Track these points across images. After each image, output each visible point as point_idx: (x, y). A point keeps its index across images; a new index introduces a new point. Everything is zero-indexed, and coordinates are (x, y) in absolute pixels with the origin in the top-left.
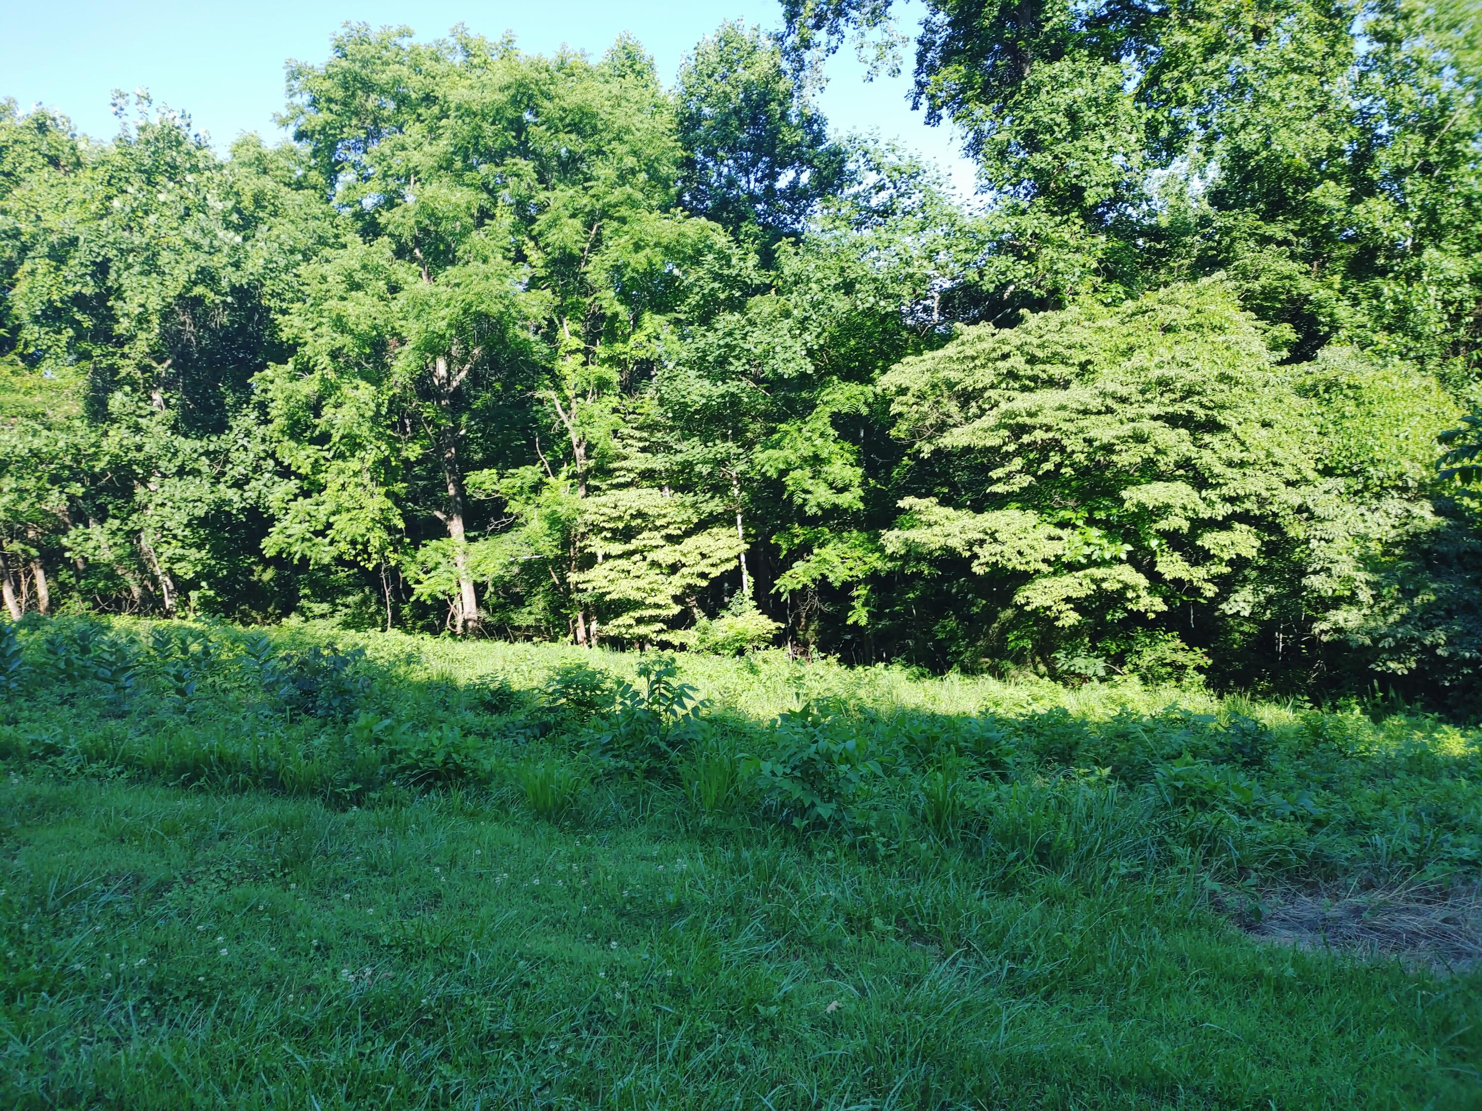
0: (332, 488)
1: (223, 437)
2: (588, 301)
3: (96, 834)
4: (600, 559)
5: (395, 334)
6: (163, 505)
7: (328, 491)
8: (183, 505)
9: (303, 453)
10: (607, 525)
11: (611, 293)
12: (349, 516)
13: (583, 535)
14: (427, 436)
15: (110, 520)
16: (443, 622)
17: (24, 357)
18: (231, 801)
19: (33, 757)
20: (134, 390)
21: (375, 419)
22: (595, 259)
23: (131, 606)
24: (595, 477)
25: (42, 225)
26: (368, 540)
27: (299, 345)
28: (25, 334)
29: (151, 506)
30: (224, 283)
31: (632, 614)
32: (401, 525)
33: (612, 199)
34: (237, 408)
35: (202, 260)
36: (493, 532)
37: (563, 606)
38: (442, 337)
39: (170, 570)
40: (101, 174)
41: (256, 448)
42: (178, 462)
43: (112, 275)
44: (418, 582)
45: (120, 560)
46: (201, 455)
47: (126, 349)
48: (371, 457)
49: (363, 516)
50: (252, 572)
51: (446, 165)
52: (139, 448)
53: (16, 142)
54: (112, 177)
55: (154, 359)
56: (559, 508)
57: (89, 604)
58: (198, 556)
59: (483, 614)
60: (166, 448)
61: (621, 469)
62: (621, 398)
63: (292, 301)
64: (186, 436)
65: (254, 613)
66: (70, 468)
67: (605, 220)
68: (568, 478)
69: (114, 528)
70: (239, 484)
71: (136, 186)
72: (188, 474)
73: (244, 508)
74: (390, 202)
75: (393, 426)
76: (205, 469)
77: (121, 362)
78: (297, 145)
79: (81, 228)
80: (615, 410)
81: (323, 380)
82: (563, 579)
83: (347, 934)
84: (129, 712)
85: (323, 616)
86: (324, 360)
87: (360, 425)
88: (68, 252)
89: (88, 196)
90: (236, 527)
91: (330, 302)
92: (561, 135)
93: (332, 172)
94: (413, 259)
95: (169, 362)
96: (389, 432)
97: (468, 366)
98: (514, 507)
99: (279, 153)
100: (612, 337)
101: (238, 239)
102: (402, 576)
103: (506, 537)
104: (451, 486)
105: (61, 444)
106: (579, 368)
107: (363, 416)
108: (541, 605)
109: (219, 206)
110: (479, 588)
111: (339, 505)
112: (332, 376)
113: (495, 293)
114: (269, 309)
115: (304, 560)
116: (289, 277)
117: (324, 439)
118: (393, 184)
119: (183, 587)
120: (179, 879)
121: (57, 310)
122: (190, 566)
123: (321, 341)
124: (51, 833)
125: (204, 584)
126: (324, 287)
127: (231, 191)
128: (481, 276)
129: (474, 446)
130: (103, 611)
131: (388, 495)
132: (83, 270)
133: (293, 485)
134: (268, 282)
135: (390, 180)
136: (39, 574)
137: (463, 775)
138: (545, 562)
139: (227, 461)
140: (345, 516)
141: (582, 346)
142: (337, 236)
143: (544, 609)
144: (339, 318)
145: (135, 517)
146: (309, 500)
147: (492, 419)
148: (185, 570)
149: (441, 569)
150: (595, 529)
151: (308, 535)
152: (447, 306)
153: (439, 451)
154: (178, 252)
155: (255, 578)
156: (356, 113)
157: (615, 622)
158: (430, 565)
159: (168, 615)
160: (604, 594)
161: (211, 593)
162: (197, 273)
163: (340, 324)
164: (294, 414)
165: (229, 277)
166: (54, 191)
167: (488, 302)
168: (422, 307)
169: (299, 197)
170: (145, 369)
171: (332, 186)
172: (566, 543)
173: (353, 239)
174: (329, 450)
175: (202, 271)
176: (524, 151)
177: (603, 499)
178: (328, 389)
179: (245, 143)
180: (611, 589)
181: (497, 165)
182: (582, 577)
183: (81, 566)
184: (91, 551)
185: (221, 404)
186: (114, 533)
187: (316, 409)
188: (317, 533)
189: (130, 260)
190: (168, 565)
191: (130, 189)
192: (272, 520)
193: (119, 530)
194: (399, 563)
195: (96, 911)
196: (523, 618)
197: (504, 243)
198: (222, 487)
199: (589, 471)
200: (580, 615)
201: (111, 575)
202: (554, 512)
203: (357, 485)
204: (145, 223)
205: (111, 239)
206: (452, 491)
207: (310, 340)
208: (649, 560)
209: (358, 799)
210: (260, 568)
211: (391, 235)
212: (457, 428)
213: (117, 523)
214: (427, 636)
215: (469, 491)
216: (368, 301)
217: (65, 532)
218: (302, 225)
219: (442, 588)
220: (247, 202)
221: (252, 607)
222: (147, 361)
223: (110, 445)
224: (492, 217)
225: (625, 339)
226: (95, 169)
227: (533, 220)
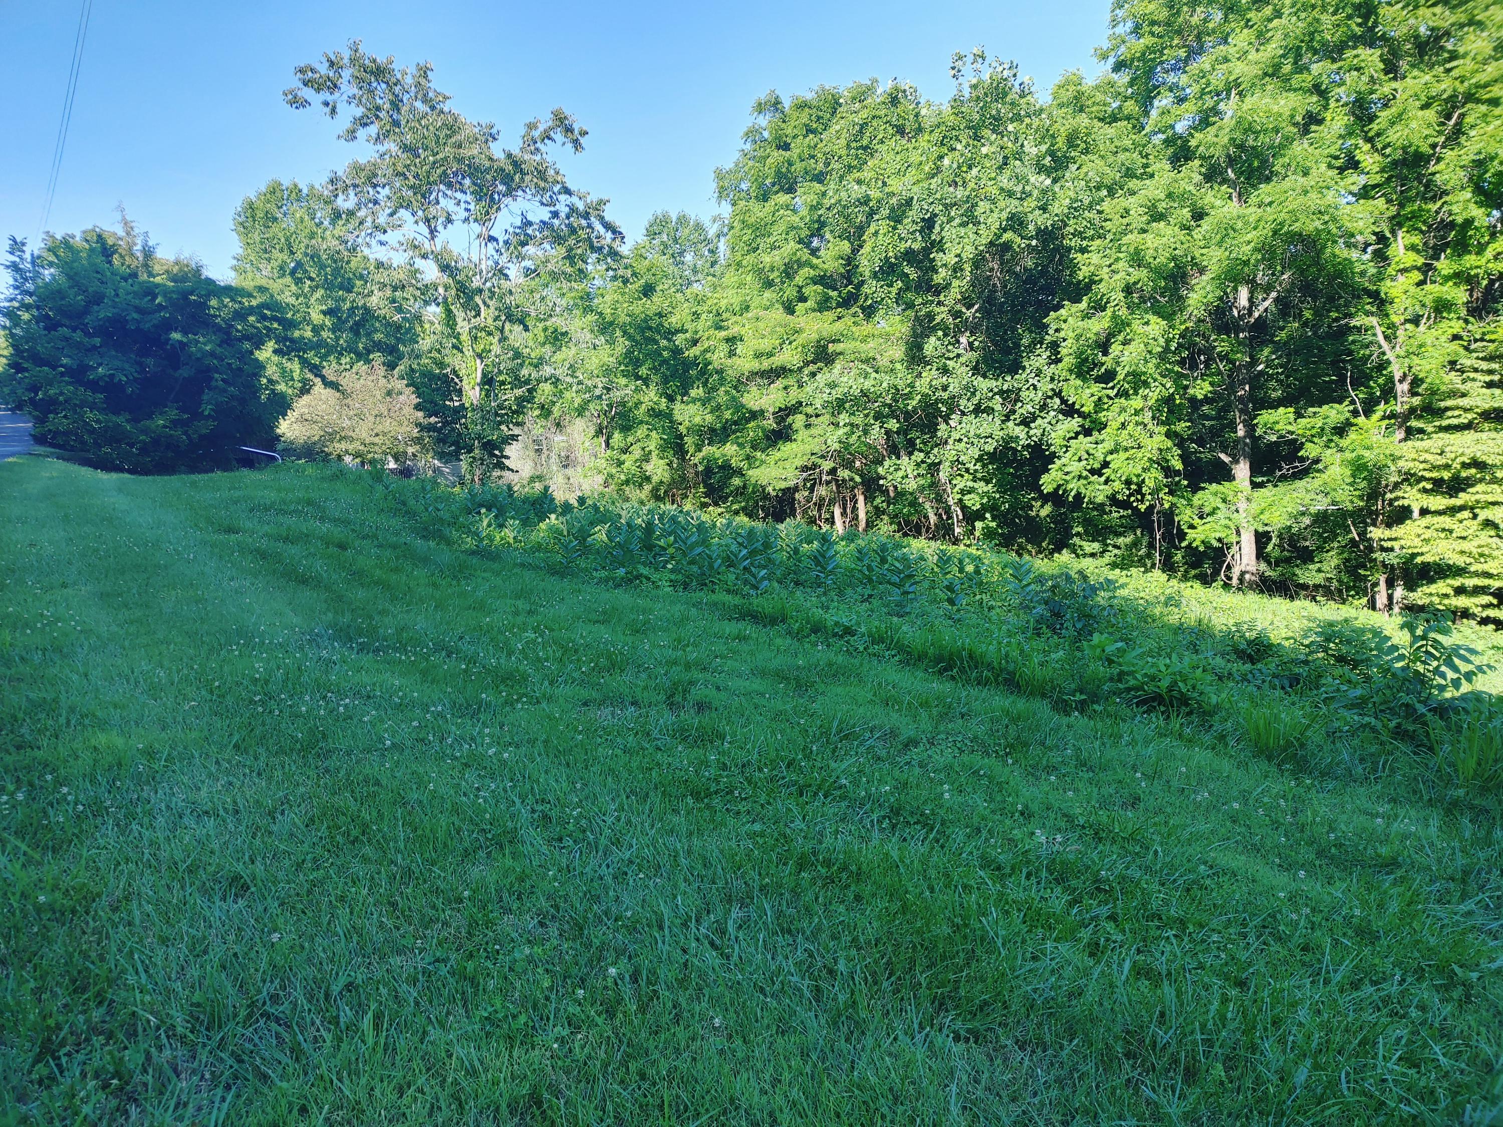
0: (1114, 425)
1: (1017, 377)
2: (1433, 207)
3: (870, 696)
4: (1416, 514)
5: (1194, 263)
6: (960, 440)
7: (1108, 430)
8: (976, 441)
9: (1088, 391)
10: (1428, 475)
11: (1468, 194)
12: (1127, 455)
13: (1396, 486)
14: (1220, 373)
15: (916, 453)
16: (1216, 573)
17: (862, 308)
18: (974, 692)
19: (835, 635)
20: (946, 335)
21: (1163, 356)
22: (1449, 155)
23: (927, 532)
24: (1420, 417)
25: (887, 190)
26: (1143, 481)
27: (1095, 282)
28: (866, 289)
29: (951, 441)
30: (1031, 227)
31: (1449, 581)
32: (1178, 465)
33: (1482, 78)
34: (1031, 348)
35: (1013, 205)
36: (1284, 478)
37: (1364, 567)
38: (1246, 263)
39: (960, 500)
40: (936, 136)
41: (1045, 387)
42: (975, 401)
43: (937, 229)
44: (1192, 527)
45: (922, 489)
46: (995, 394)
47: (942, 298)
48: (1154, 394)
49: (1140, 455)
50: (1031, 508)
51: (1273, 72)
52: (945, 388)
53: (874, 117)
54: (944, 137)
55: (964, 305)
56: (1366, 453)
57: (894, 527)
58: (985, 489)
59: (1263, 566)
60: (967, 388)
61: (1457, 408)
62: (1466, 322)
63: (1092, 239)
64: (984, 376)
65: (1029, 547)
66: (890, 406)
67: (1469, 106)
68: (1384, 418)
69: (919, 460)
70: (1026, 422)
71: (964, 142)
72: (983, 412)
73: (1029, 445)
74: (1205, 121)
75: (1182, 363)
76: (998, 407)
77: (937, 310)
78: (1115, 76)
79: (915, 189)
80: (1456, 337)
81: (1114, 317)
82: (1363, 534)
83: (1048, 809)
84: (910, 613)
85: (1093, 555)
86: (1118, 296)
87: (1146, 361)
88: (904, 212)
89: (924, 158)
90: (1021, 463)
91: (1130, 236)
92: (1421, 11)
93: (1146, 100)
94: (1225, 181)
95: (976, 307)
96: (1177, 368)
97: (1274, 295)
98: (1310, 451)
99: (1097, 88)
100: (1462, 247)
101: (1048, 182)
102: (1176, 519)
103: (1300, 484)
104: (1241, 426)
105: (885, 385)
106: (1413, 289)
107: (1150, 352)
108: (1334, 562)
109: (1034, 151)
110: (1262, 539)
111: (1117, 444)
112: (1123, 312)
113: (1313, 208)
114: (1069, 249)
115: (1079, 497)
116: (1092, 215)
117: (1108, 377)
118: (1209, 103)
119: (971, 517)
120: (925, 740)
121: (892, 266)
122: (977, 499)
123: (1117, 277)
124: (839, 690)
125: (988, 515)
126: (1125, 221)
127: (1047, 135)
128: (1299, 190)
129: (1273, 383)
130: (905, 535)
131: (1168, 435)
132: (915, 227)
133: (1074, 423)
134: (1072, 222)
135: (1207, 97)
136: (861, 499)
137: (1187, 705)
138: (1343, 514)
139: (1017, 400)
140: (1123, 455)
141: (1421, 261)
142: (1146, 166)
143: (1337, 567)
144: (1137, 251)
145: (936, 450)
146: (1089, 439)
147: (1296, 352)
148: (973, 502)
149: (1220, 514)
150: (1410, 478)
151: (1085, 473)
152: (1255, 228)
153: (1232, 388)
154: (993, 202)
155: (1033, 514)
156: (1179, 32)
157: (1426, 589)
158: (1207, 510)
159: (956, 541)
160: (1414, 556)
161: (994, 524)
162: (1008, 219)
163: (1137, 260)
164: (1082, 353)
165: (1038, 220)
166: (898, 158)
167: (1302, 218)
168: (1228, 231)
169: (1110, 131)
170: (957, 315)
171: (1146, 113)
172: (1374, 494)
173: (1161, 167)
174: (1113, 388)
175: (1012, 217)
176: (1369, 39)
177: (1426, 444)
178: (1119, 326)
179: (1068, 82)
180: (1424, 550)
181: (1334, 61)
182: (1388, 533)
183: (892, 494)
184: (899, 480)
185: (1017, 345)
186: (918, 465)
187: (1104, 347)
188: (1093, 472)
189: (953, 214)
190: (959, 496)
191: (959, 147)
192: (1053, 456)
193: (923, 462)
194: (1173, 505)
195: (862, 749)
196: (1309, 575)
197: (1333, 150)
198: (1010, 424)
199: (1412, 410)
200: (1382, 579)
201: (914, 504)
202: (1360, 457)
203: (1137, 424)
204: (968, 177)
205: (938, 196)
206: (1241, 433)
207: (1106, 277)
208: (1481, 518)
209: (1082, 707)
210: (1039, 503)
211: (1202, 158)
212: (1254, 362)
213: (922, 455)
214: (1197, 585)
215: (1259, 432)
216: (1169, 231)
217: (881, 463)
218: (1111, 159)
219: (1218, 535)
220: (1061, 142)
221: (1028, 541)
222: (958, 307)
223: (922, 385)
224: (1320, 122)
225: (1481, 249)
226: (932, 131)
227: (1372, 118)
